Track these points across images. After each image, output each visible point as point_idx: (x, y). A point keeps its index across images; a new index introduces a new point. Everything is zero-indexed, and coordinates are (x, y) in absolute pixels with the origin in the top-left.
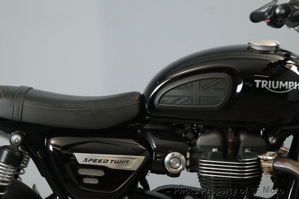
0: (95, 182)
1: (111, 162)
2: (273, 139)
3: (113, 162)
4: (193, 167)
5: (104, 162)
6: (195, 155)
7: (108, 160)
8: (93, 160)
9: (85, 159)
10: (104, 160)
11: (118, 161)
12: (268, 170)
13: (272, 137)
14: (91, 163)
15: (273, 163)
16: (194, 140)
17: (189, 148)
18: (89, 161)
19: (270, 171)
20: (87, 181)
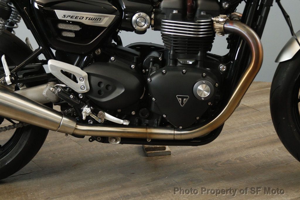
0: (72, 35)
1: (86, 19)
2: (226, 5)
3: (88, 19)
4: (157, 26)
5: (80, 18)
6: (159, 16)
7: (83, 17)
8: (70, 16)
9: (64, 15)
10: (80, 17)
11: (92, 18)
12: (220, 30)
13: (225, 3)
14: (69, 19)
15: (224, 24)
16: (159, 3)
17: (154, 10)
18: (67, 17)
19: (221, 31)
20: (65, 34)
